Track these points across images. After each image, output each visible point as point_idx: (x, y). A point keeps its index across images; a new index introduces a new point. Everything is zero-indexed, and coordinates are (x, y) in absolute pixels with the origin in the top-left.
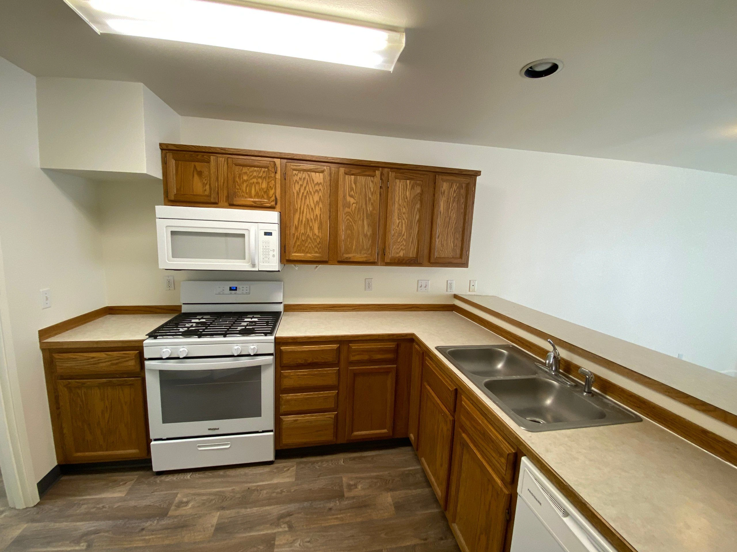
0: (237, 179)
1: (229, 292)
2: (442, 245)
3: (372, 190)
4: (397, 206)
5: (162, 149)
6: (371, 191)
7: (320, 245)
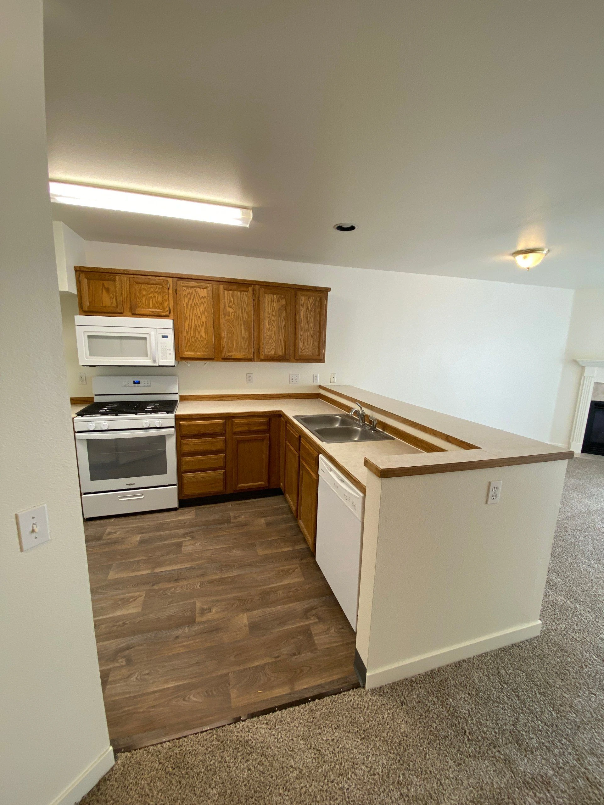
0: (138, 294)
1: (133, 385)
2: (304, 346)
3: (247, 302)
4: (267, 314)
5: (76, 271)
6: (245, 302)
7: (207, 346)
